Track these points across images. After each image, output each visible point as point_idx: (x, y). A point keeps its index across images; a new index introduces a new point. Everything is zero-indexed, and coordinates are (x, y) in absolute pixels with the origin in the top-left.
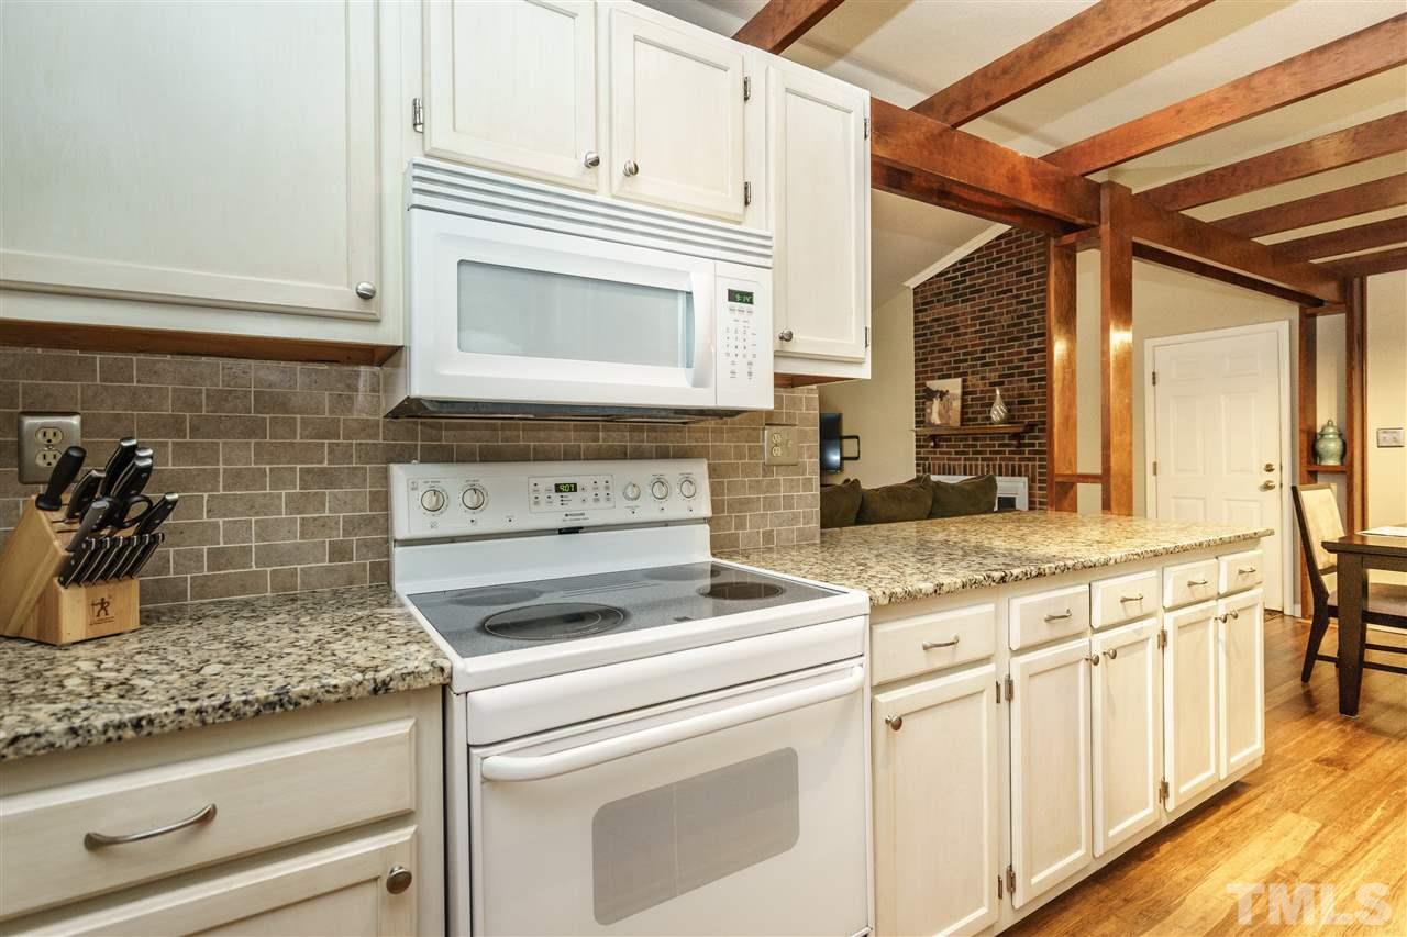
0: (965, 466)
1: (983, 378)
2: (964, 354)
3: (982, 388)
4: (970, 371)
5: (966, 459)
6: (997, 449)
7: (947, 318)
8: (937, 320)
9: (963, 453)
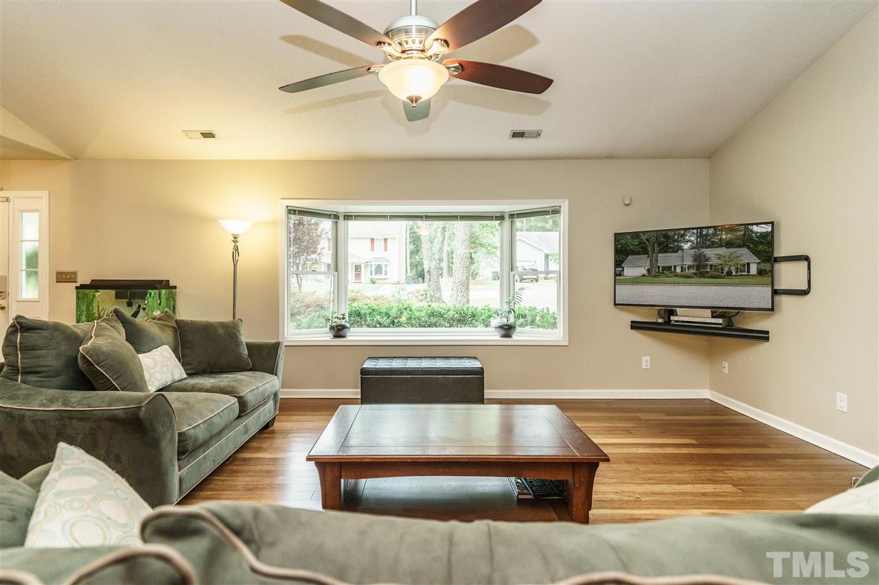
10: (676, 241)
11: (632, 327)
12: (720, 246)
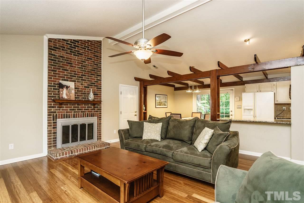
0: (74, 115)
1: (82, 84)
2: (74, 74)
3: (81, 87)
4: (76, 81)
5: (74, 112)
6: (86, 108)
7: (66, 58)
9: (74, 110)
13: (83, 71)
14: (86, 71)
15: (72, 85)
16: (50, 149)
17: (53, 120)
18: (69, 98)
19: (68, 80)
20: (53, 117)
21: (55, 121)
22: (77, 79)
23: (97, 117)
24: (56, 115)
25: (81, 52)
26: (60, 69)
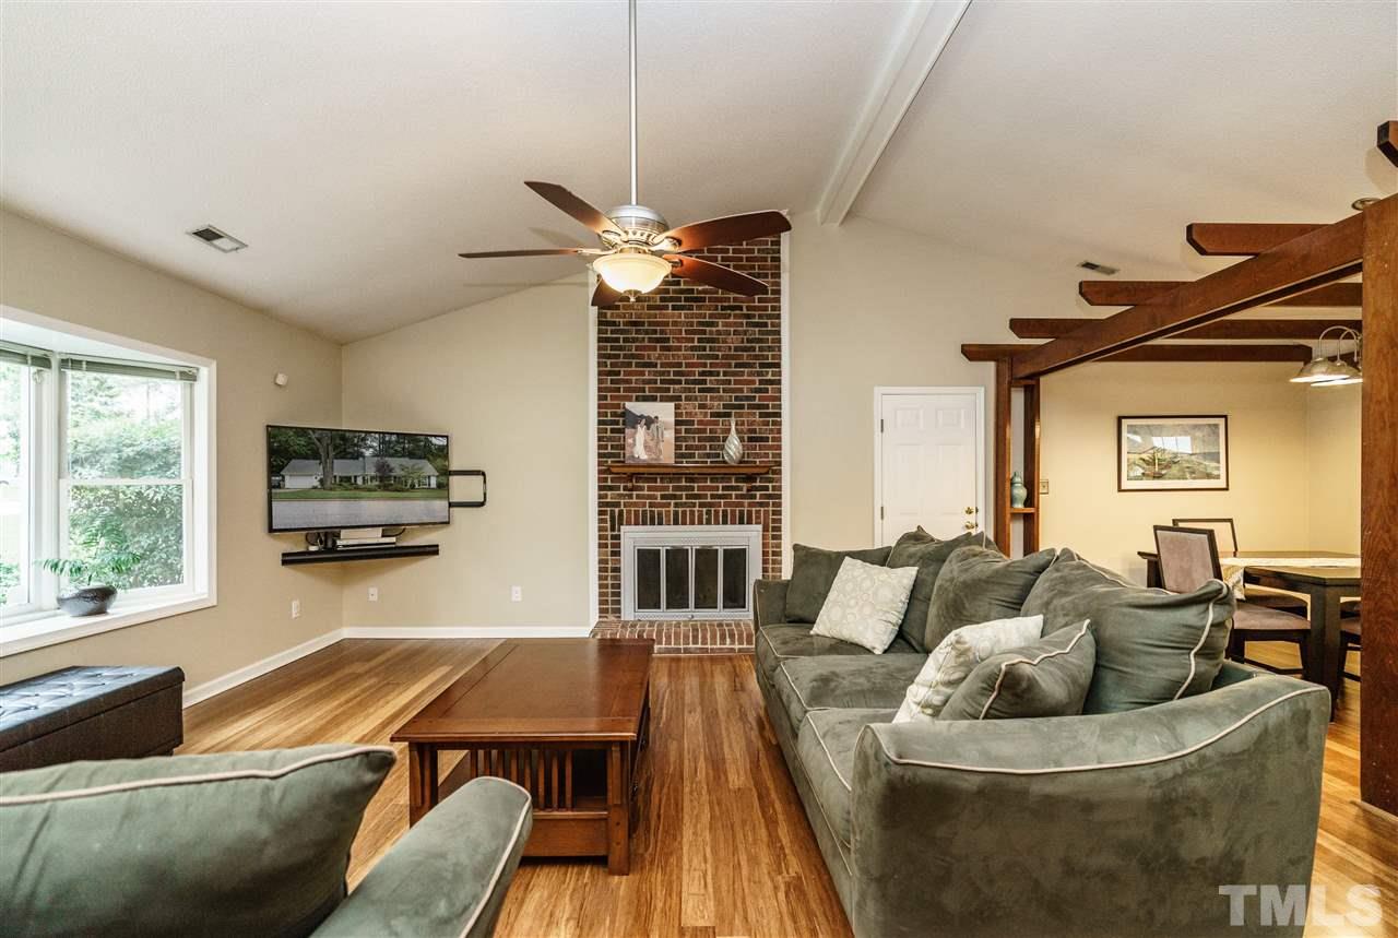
0: (676, 513)
1: (702, 406)
2: (676, 374)
3: (701, 418)
4: (683, 395)
5: (676, 505)
6: (720, 492)
7: (650, 324)
8: (635, 324)
9: (674, 497)
10: (356, 445)
11: (284, 563)
12: (403, 456)
13: (708, 357)
14: (717, 357)
15: (664, 412)
16: (605, 619)
17: (613, 529)
18: (653, 456)
19: (654, 399)
20: (612, 518)
21: (616, 533)
22: (685, 390)
23: (760, 527)
24: (621, 512)
25: (699, 292)
26: (630, 365)
